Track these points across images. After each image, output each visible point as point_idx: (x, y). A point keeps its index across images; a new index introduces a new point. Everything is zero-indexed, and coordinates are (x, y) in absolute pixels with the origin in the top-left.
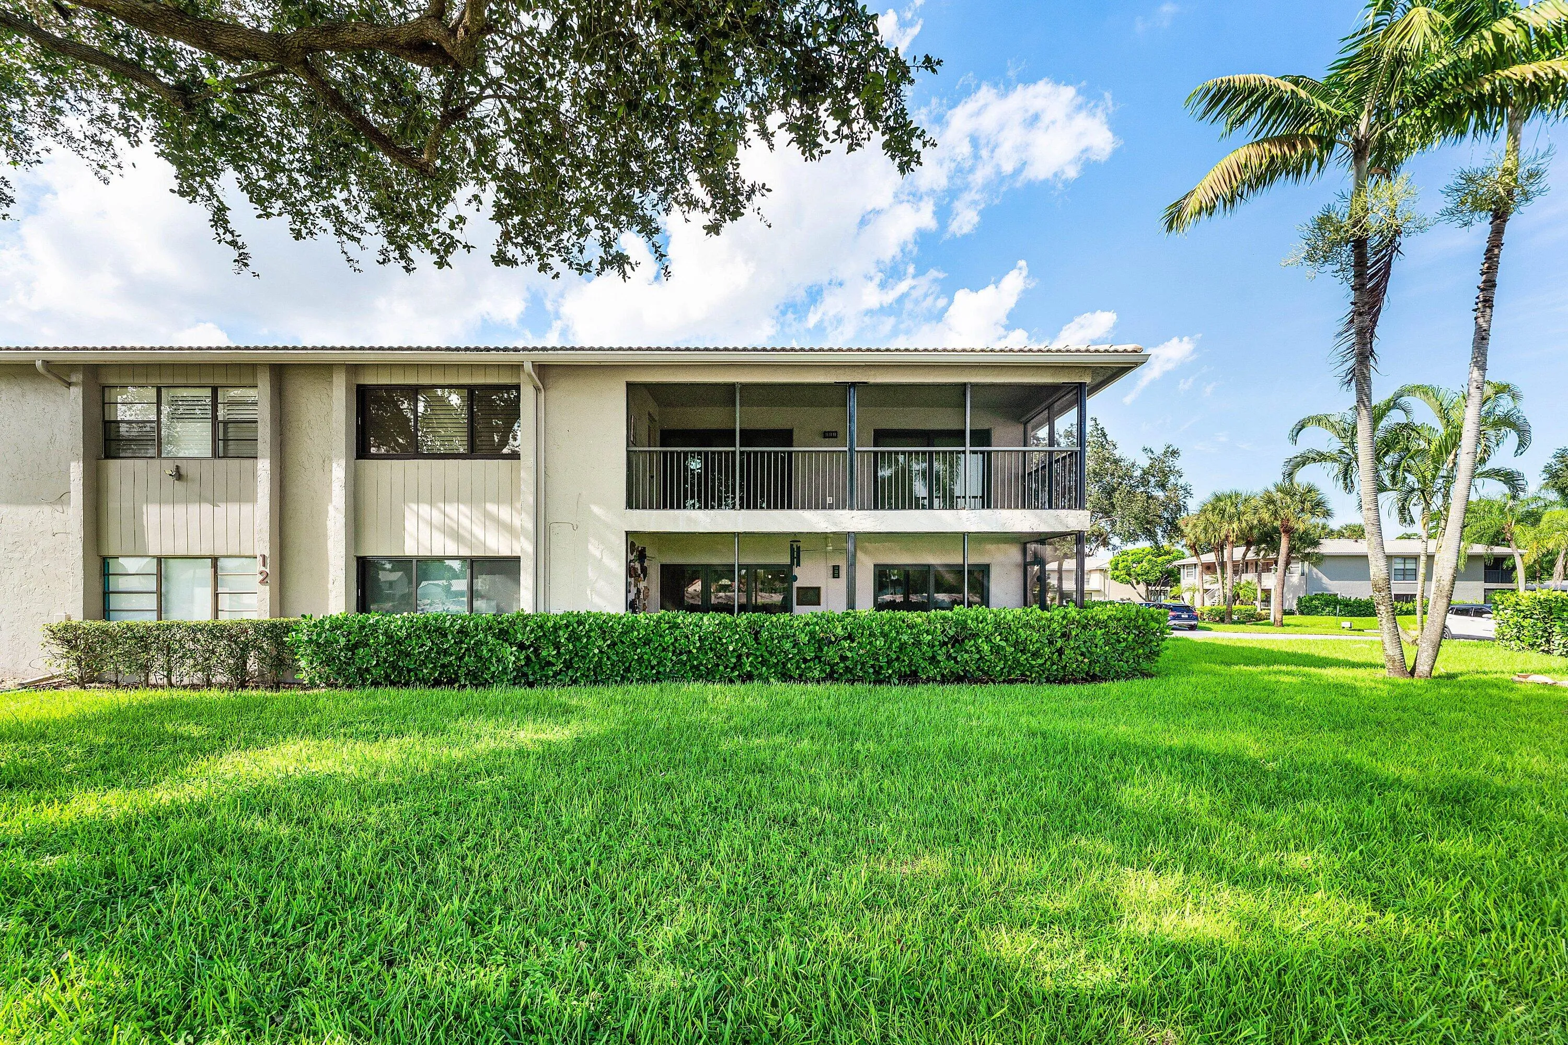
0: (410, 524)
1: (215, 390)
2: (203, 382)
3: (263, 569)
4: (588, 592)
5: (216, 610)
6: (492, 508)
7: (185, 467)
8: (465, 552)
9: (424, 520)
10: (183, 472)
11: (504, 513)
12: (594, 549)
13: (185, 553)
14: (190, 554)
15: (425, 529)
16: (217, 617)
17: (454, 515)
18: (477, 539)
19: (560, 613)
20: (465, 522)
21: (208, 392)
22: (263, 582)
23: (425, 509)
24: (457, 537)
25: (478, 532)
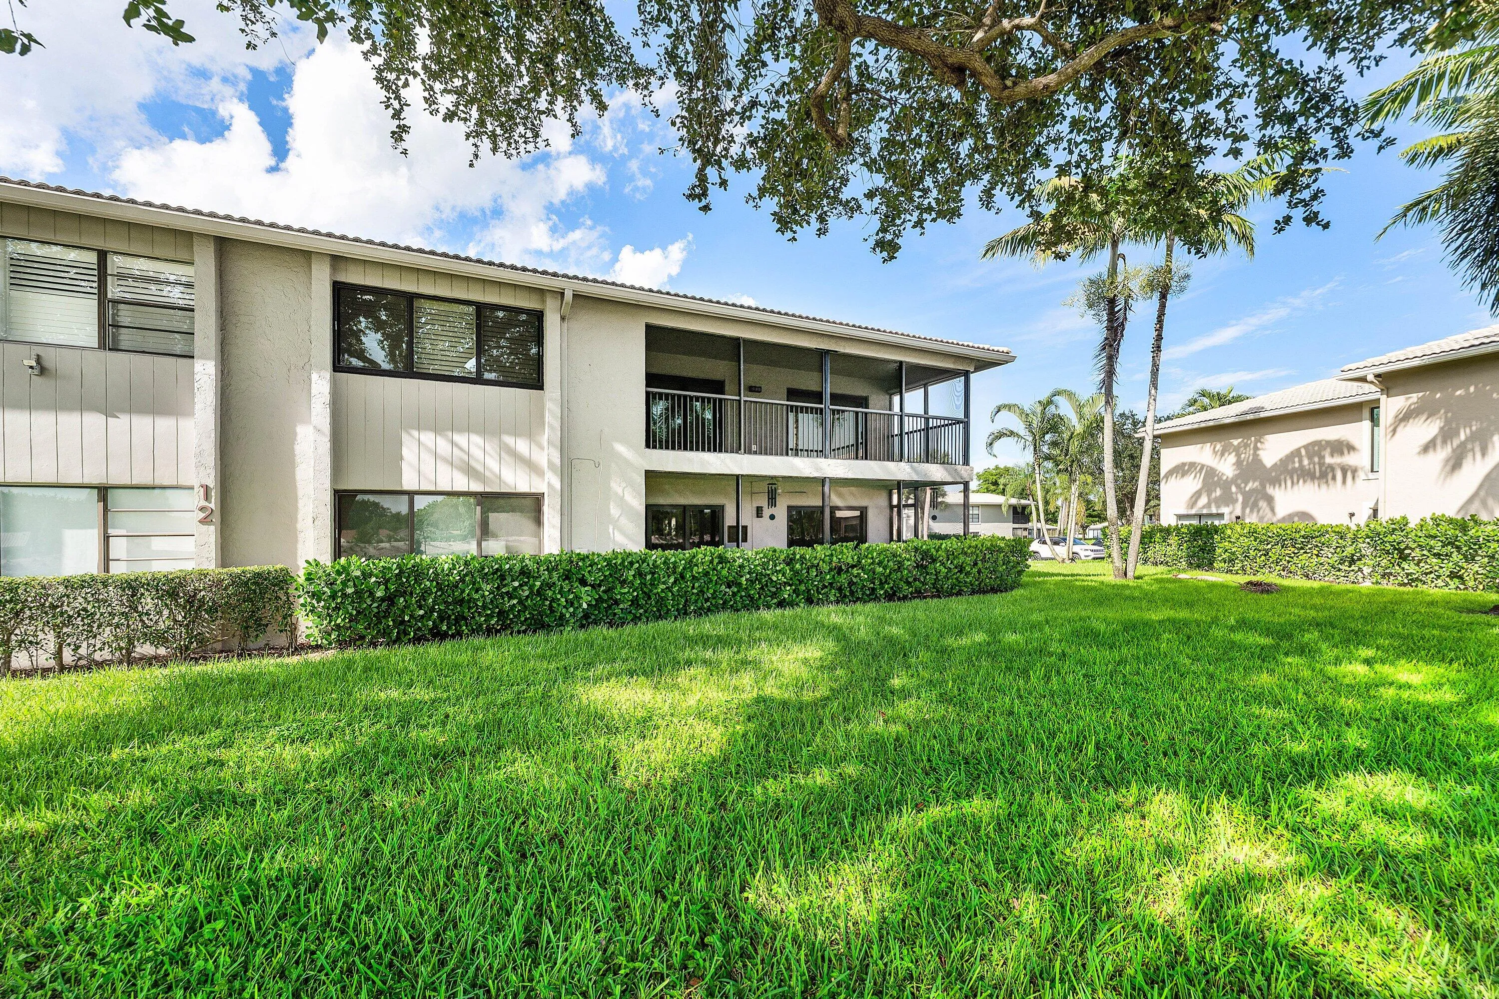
0: (408, 452)
1: (102, 256)
2: (85, 242)
3: (203, 503)
4: (611, 530)
5: (106, 560)
6: (509, 440)
7: (51, 358)
8: (476, 487)
9: (428, 449)
10: (46, 364)
11: (522, 446)
12: (617, 486)
13: (52, 480)
14: (62, 481)
15: (428, 460)
16: (107, 569)
17: (465, 445)
18: (491, 471)
19: (584, 552)
20: (477, 453)
21: (92, 258)
22: (203, 521)
23: (427, 438)
24: (470, 471)
25: (493, 464)
